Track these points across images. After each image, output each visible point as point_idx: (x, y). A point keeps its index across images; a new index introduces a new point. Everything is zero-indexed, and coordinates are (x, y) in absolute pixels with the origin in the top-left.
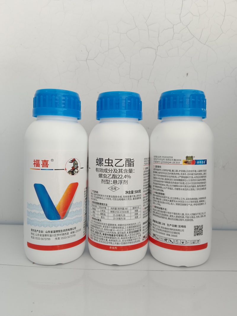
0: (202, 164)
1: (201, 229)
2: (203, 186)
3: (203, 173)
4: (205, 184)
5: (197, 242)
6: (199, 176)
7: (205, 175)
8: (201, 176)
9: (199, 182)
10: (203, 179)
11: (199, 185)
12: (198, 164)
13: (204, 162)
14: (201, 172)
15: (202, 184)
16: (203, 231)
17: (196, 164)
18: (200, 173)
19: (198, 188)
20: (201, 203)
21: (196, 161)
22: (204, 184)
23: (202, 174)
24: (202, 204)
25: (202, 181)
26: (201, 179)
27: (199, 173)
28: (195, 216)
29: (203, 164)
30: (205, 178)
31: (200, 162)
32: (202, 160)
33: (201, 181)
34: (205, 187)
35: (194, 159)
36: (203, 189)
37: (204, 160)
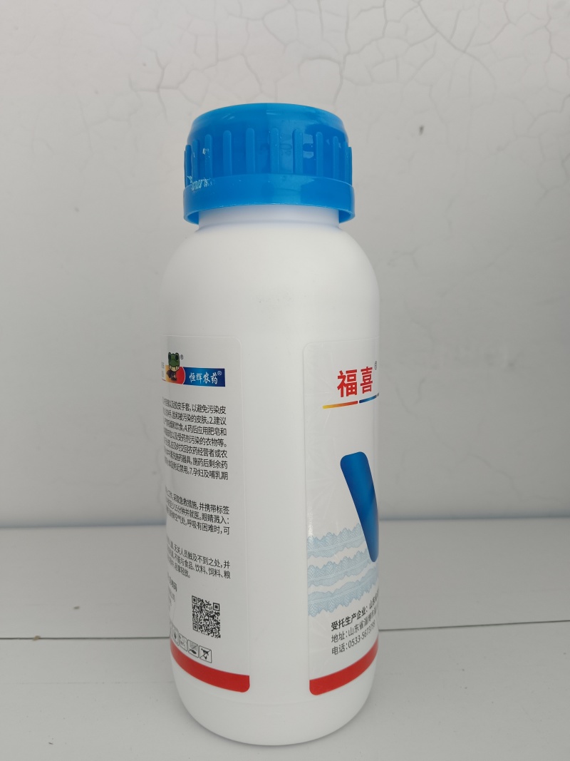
0: (204, 384)
1: (213, 617)
2: (211, 463)
3: (209, 416)
4: (220, 460)
5: (202, 653)
6: (198, 425)
7: (220, 426)
8: (202, 425)
9: (198, 446)
10: (211, 437)
11: (201, 457)
12: (194, 383)
13: (214, 379)
14: (204, 414)
15: (209, 458)
16: (221, 626)
17: (188, 382)
18: (201, 414)
19: (198, 468)
20: (209, 523)
21: (188, 370)
22: (215, 459)
23: (209, 420)
24: (211, 527)
25: (209, 447)
26: (205, 436)
27: (197, 414)
28: (194, 563)
29: (210, 384)
30: (220, 437)
31: (199, 375)
32: (204, 371)
33: (206, 447)
34: (221, 470)
35: (183, 364)
36: (213, 474)
37: (211, 371)
